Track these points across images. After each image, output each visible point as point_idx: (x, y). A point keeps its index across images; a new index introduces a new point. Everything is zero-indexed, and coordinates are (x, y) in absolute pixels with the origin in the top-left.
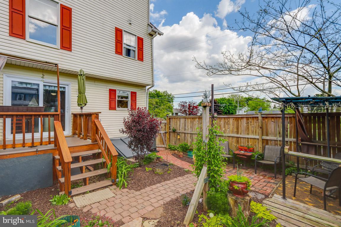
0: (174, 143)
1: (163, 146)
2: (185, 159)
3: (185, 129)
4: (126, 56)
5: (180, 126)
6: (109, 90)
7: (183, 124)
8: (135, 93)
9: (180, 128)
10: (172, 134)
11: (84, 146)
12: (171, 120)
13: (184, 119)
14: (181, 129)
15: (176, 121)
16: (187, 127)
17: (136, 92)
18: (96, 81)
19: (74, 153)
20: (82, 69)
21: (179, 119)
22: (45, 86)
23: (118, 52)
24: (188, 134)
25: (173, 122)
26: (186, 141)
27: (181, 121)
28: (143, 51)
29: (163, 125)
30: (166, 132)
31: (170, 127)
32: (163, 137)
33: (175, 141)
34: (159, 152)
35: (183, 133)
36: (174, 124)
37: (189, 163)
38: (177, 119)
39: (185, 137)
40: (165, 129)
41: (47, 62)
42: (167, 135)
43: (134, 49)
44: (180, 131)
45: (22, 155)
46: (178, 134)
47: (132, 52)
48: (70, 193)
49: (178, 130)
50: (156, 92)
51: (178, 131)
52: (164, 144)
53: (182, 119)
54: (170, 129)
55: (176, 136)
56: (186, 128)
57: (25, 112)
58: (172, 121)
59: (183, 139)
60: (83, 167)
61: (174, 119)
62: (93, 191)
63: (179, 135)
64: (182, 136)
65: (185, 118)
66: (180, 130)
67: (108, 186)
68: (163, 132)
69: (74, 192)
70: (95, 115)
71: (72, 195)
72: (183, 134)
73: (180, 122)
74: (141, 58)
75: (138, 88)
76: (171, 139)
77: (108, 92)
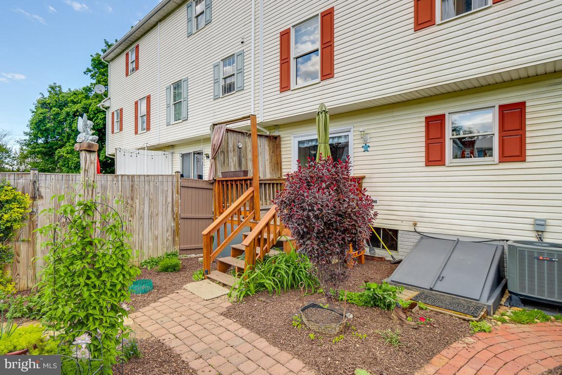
4: (455, 15)
6: (424, 120)
8: (521, 105)
17: (524, 103)
48: (206, 272)
62: (224, 285)
77: (424, 124)
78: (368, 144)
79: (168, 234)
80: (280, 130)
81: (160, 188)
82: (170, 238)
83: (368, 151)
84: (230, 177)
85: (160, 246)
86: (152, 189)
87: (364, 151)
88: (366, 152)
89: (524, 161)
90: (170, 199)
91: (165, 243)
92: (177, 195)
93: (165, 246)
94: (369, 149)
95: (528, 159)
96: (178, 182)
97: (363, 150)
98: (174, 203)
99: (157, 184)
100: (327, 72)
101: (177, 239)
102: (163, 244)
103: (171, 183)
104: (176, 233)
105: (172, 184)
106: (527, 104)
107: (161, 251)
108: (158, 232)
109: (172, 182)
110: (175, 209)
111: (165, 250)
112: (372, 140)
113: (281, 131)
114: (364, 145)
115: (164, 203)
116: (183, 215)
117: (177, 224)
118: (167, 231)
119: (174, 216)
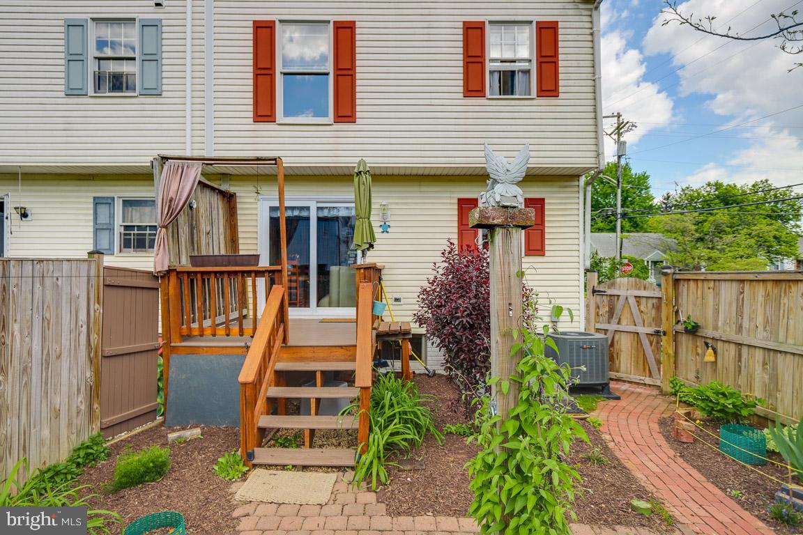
0: (692, 375)
1: (648, 381)
2: (699, 456)
3: (741, 327)
4: (500, 94)
5: (717, 311)
6: (456, 201)
7: (730, 304)
8: (541, 202)
9: (716, 320)
10: (685, 340)
11: (338, 349)
12: (681, 286)
13: (734, 284)
14: (720, 324)
15: (699, 292)
16: (751, 320)
17: (543, 200)
18: (422, 184)
19: (314, 361)
20: (364, 159)
21: (711, 284)
22: (319, 209)
23: (473, 88)
24: (752, 350)
25: (689, 294)
26: (742, 380)
27: (723, 292)
28: (556, 64)
29: (650, 305)
30: (658, 332)
31: (677, 312)
32: (649, 350)
33: (698, 372)
34: (618, 398)
35: (729, 342)
36: (695, 305)
37: (703, 479)
38: (705, 283)
39: (740, 360)
40: (658, 320)
41: (258, 159)
42: (666, 342)
43: (525, 66)
44: (717, 335)
45: (224, 351)
46: (707, 344)
47: (519, 79)
48: (250, 456)
49: (710, 327)
50: (716, 190)
51: (709, 332)
52: (650, 375)
53: (728, 284)
54: (678, 322)
55: (700, 351)
56: (746, 324)
57: (226, 266)
58: (685, 290)
59: (732, 368)
60: (311, 400)
61: (692, 283)
62: (305, 468)
63: (710, 350)
64: (726, 354)
65: (742, 281)
66: (716, 328)
67: (348, 467)
68: (651, 330)
69: (262, 455)
70: (362, 271)
71: (255, 461)
72: (733, 347)
73: (717, 295)
74: (549, 88)
75: (550, 183)
76: (683, 362)
77: (456, 207)
78: (387, 223)
79: (80, 400)
80: (232, 183)
81: (66, 290)
82: (83, 407)
83: (387, 232)
84: (216, 266)
85: (64, 431)
86: (48, 293)
87: (383, 232)
88: (385, 233)
89: (544, 255)
90: (83, 316)
91: (75, 421)
92: (97, 305)
93: (74, 431)
94: (389, 230)
95: (547, 253)
96: (98, 276)
97: (381, 230)
98: (91, 325)
99: (59, 283)
100: (345, 112)
101: (96, 406)
102: (70, 424)
103: (86, 278)
104: (94, 392)
105: (88, 280)
106: (546, 201)
107: (66, 444)
108: (60, 400)
109: (89, 277)
110: (94, 337)
111: (74, 437)
112: (394, 218)
113: (233, 185)
114: (383, 223)
115: (73, 326)
116: (109, 350)
117: (98, 374)
118: (79, 390)
119: (92, 355)
